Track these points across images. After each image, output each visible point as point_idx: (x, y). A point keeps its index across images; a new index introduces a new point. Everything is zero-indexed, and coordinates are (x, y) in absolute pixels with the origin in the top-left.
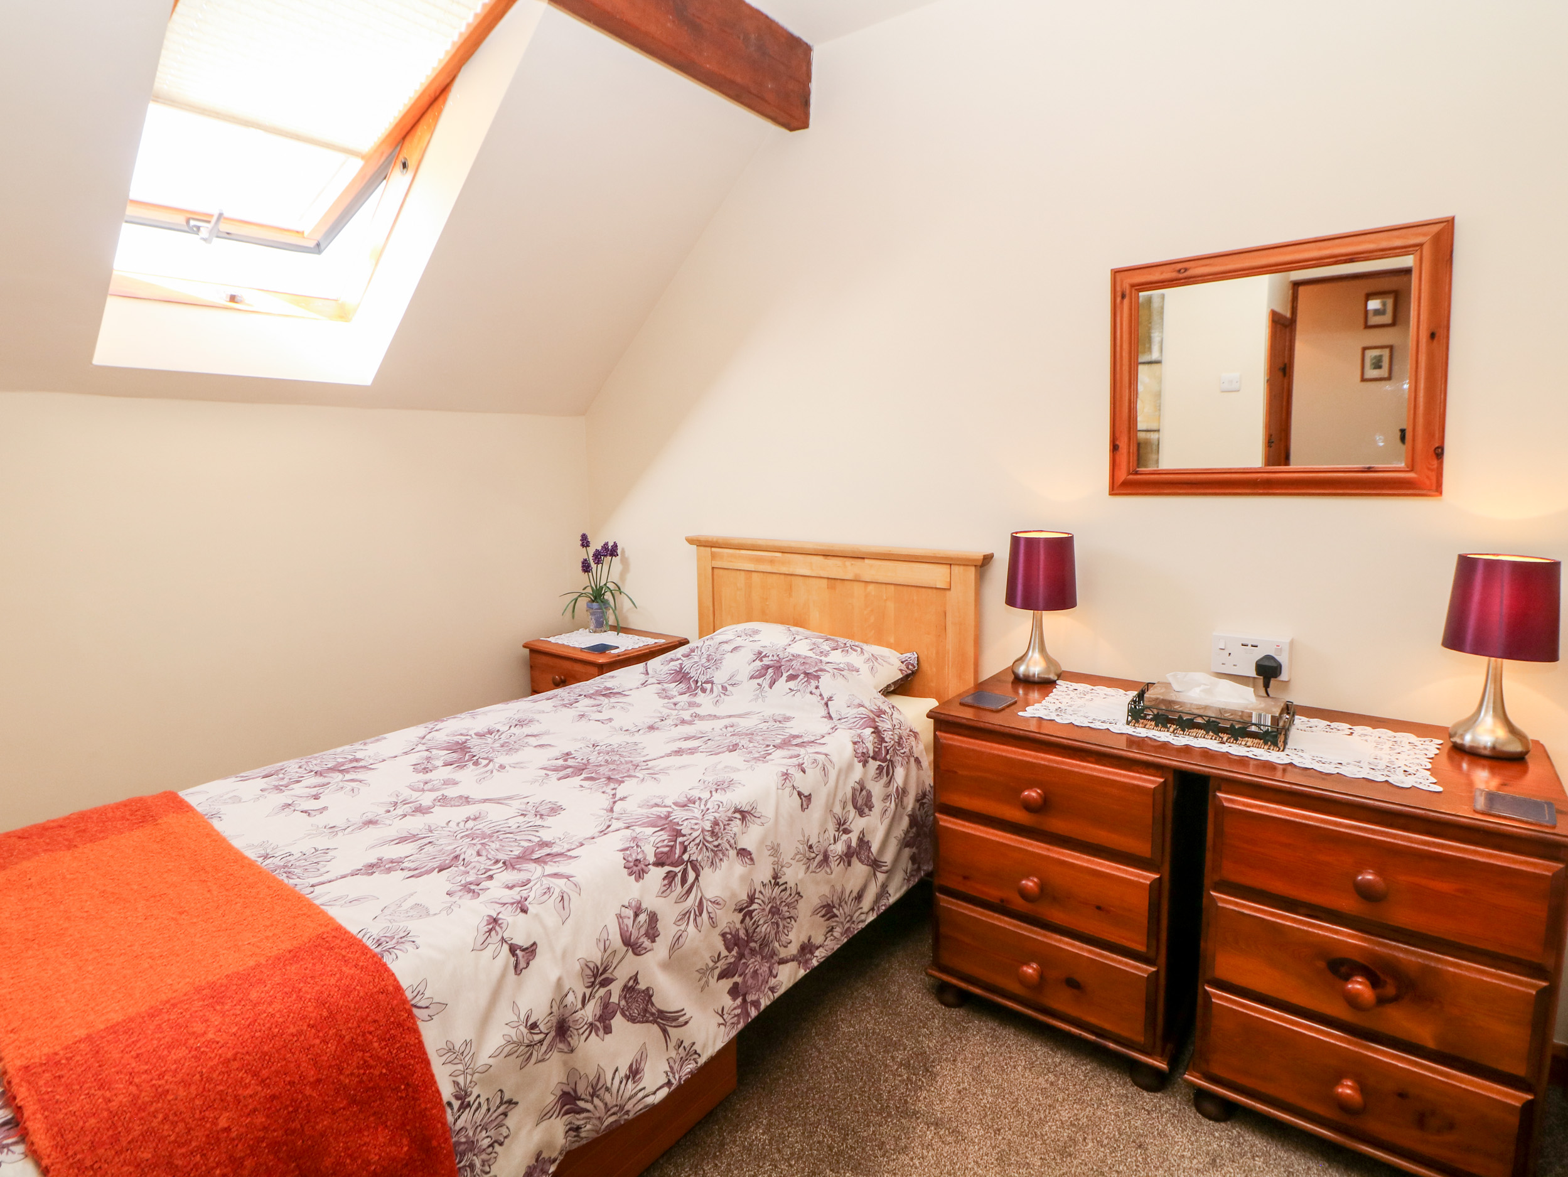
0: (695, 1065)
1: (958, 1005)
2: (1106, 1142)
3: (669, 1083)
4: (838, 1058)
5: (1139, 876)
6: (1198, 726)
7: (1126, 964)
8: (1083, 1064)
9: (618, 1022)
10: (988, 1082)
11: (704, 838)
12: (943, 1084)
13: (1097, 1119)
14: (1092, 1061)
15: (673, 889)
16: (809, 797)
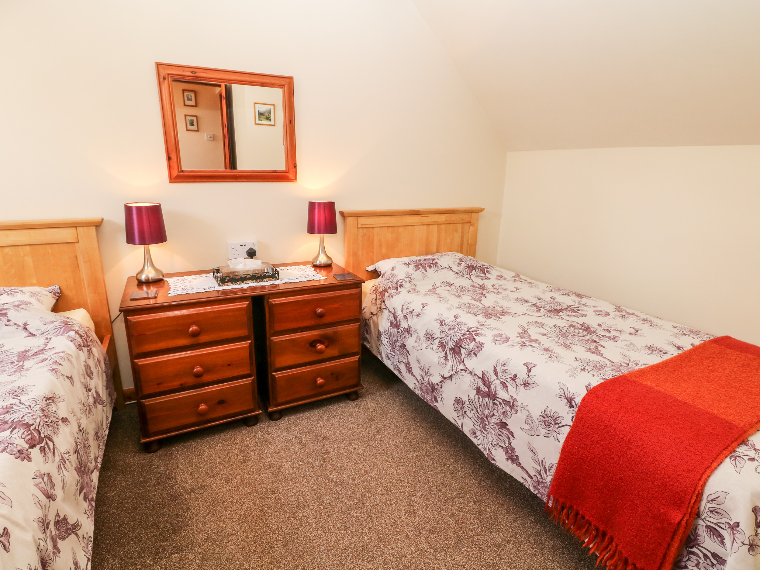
0: (92, 543)
1: (160, 448)
2: (255, 449)
3: (89, 559)
4: (121, 506)
5: (244, 344)
6: (249, 279)
7: (242, 382)
8: (228, 433)
9: (60, 543)
10: (198, 463)
11: (43, 421)
12: (181, 477)
13: (247, 445)
14: (229, 430)
15: (48, 456)
16: (71, 377)
